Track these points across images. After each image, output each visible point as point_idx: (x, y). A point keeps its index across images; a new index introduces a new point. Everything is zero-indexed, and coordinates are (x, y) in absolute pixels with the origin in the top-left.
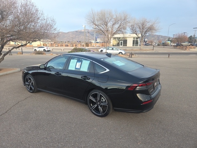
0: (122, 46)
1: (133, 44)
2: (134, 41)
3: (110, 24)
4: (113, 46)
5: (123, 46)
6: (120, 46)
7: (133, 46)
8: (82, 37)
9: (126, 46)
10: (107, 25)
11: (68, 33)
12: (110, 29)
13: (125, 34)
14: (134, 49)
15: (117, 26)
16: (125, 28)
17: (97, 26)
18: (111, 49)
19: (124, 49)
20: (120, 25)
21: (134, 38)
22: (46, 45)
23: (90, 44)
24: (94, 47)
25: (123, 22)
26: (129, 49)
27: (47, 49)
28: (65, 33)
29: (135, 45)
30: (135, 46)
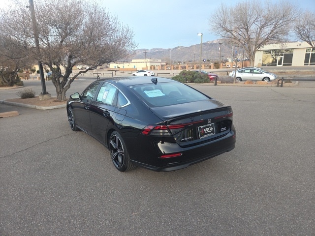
0: (282, 65)
1: (306, 61)
2: (307, 56)
3: (253, 28)
4: (263, 65)
5: (284, 65)
6: (277, 65)
7: (305, 65)
8: (212, 53)
9: (291, 65)
10: (247, 30)
11: (191, 47)
12: (253, 36)
13: (284, 44)
14: (302, 71)
15: (268, 30)
16: (285, 33)
17: (229, 33)
18: (249, 71)
19: (282, 71)
20: (275, 28)
21: (308, 49)
22: (154, 68)
23: (221, 64)
24: (229, 69)
25: (281, 22)
26: (293, 71)
27: (150, 74)
28: (186, 48)
29: (309, 63)
30: (310, 65)
